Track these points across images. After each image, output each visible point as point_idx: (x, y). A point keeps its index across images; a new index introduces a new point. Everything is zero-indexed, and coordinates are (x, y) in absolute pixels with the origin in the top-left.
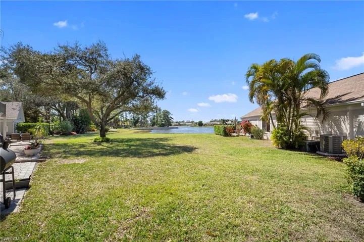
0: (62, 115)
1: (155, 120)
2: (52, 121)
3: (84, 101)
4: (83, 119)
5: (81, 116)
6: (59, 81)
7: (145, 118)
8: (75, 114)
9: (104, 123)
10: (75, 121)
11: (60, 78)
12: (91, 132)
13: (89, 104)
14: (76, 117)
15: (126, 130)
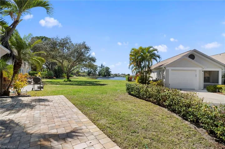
0: (49, 68)
1: (101, 72)
2: (43, 71)
3: (60, 62)
4: (59, 71)
5: (58, 69)
6: (49, 53)
7: (95, 71)
8: (55, 68)
9: (68, 73)
10: (55, 71)
11: (50, 52)
12: (63, 78)
13: (62, 63)
14: (56, 69)
15: (83, 77)
